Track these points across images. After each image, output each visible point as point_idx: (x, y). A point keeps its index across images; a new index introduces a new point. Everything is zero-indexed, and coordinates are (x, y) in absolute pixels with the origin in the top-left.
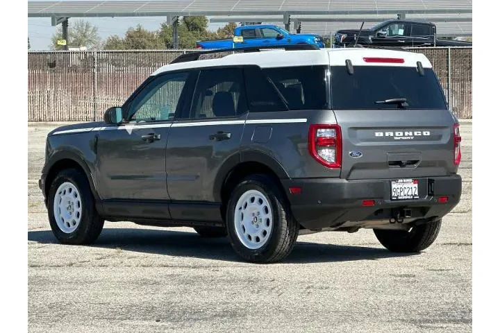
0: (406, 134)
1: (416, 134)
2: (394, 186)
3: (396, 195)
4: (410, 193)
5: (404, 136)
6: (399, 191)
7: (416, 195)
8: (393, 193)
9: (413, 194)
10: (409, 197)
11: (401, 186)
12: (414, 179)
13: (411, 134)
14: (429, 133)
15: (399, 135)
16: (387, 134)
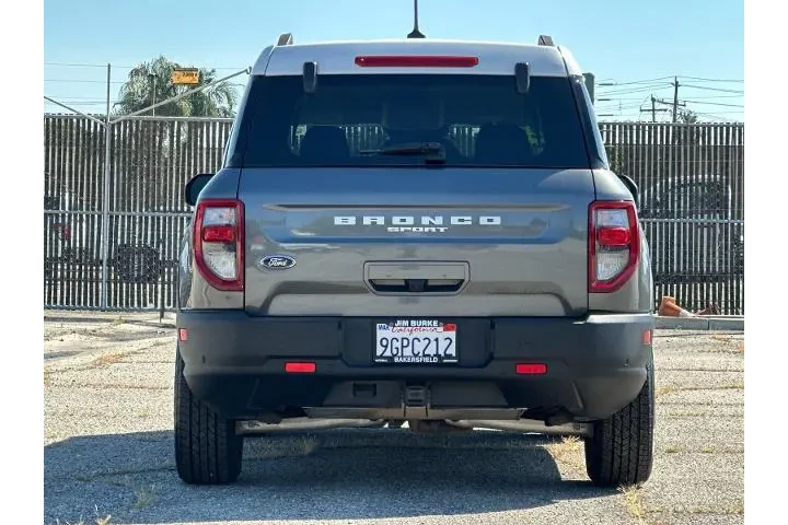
0: (425, 220)
1: (454, 220)
2: (385, 333)
3: (388, 353)
4: (431, 351)
5: (418, 224)
6: (397, 344)
7: (450, 357)
8: (380, 350)
9: (441, 352)
10: (427, 360)
11: (406, 334)
12: (446, 321)
13: (439, 220)
14: (497, 221)
15: (402, 223)
16: (367, 221)
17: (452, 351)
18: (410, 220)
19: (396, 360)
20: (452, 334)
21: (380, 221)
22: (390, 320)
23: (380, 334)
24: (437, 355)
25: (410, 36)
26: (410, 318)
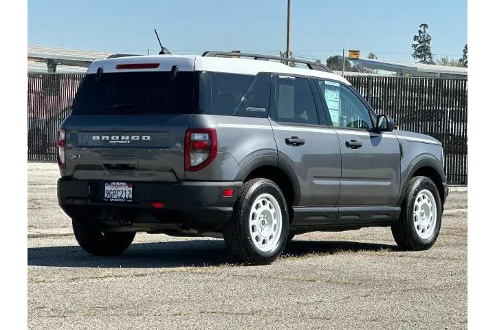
0: (123, 138)
1: (133, 138)
2: (108, 188)
3: (108, 197)
4: (123, 196)
5: (120, 139)
6: (112, 193)
7: (129, 199)
8: (106, 195)
9: (127, 197)
10: (121, 200)
11: (115, 188)
12: (129, 183)
13: (127, 138)
14: (149, 138)
15: (115, 139)
16: (103, 138)
17: (131, 196)
18: (118, 138)
19: (111, 200)
20: (131, 189)
21: (108, 138)
22: (110, 182)
23: (107, 188)
24: (125, 198)
25: (160, 53)
26: (116, 181)
